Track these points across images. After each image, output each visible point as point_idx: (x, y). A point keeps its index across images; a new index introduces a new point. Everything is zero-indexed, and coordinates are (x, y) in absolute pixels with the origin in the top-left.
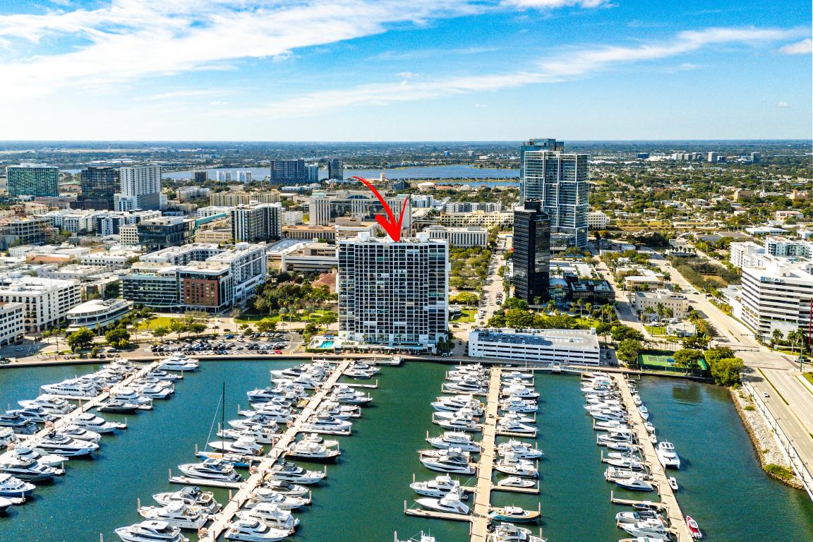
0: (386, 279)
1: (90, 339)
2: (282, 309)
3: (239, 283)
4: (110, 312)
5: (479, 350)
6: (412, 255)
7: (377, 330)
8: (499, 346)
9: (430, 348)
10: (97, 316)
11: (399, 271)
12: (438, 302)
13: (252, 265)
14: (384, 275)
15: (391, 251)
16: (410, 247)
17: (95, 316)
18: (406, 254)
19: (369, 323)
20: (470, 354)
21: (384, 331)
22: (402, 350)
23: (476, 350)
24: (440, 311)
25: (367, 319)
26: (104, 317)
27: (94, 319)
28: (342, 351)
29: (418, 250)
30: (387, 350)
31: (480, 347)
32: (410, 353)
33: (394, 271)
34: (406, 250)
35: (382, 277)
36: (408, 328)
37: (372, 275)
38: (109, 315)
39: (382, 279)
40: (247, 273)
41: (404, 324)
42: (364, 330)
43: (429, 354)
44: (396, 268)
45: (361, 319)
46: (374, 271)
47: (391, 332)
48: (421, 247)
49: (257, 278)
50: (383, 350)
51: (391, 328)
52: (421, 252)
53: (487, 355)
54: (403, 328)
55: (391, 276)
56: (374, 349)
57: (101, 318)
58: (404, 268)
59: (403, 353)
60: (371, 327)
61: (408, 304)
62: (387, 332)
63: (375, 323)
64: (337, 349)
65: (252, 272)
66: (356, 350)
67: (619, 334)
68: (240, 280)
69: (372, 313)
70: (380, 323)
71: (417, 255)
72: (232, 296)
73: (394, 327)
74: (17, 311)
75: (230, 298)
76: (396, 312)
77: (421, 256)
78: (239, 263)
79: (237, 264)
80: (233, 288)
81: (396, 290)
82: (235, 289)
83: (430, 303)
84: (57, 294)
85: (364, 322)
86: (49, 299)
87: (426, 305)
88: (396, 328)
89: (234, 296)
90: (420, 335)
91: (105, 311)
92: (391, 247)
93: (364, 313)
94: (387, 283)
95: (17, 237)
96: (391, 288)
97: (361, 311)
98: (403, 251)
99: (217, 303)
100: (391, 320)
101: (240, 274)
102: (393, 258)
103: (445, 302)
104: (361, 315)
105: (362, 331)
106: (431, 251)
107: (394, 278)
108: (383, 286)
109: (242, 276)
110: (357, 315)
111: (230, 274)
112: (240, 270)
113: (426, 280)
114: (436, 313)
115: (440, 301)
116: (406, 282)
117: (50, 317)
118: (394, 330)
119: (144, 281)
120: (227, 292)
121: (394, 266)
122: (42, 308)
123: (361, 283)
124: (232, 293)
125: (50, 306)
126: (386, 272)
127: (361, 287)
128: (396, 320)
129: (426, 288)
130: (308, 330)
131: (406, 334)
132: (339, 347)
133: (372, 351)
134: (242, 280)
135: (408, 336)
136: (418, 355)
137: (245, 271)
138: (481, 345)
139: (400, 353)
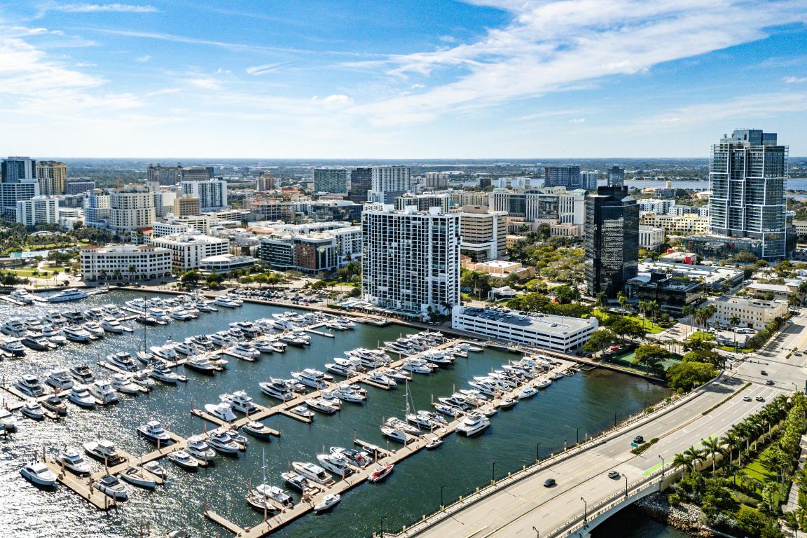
0: (396, 248)
3: (349, 253)
4: (232, 264)
5: (462, 323)
6: (416, 227)
7: (388, 296)
9: (423, 317)
10: (220, 265)
11: (406, 241)
12: (440, 274)
14: (394, 244)
15: (399, 222)
16: (415, 219)
17: (219, 265)
18: (411, 225)
19: (381, 288)
20: (453, 327)
21: (393, 296)
23: (458, 322)
24: (442, 283)
25: (380, 285)
26: (226, 267)
27: (218, 267)
28: (353, 309)
29: (421, 222)
31: (461, 320)
32: (404, 318)
33: (402, 240)
34: (412, 222)
36: (413, 297)
37: (384, 244)
38: (232, 266)
41: (410, 292)
42: (378, 294)
43: (419, 322)
44: (403, 238)
45: (376, 284)
46: (386, 240)
47: (399, 299)
48: (423, 219)
51: (399, 295)
52: (423, 223)
54: (409, 296)
55: (399, 245)
57: (224, 267)
58: (410, 238)
59: (394, 316)
60: (384, 292)
61: (412, 273)
62: (396, 298)
63: (386, 289)
64: (351, 308)
68: (351, 252)
69: (384, 279)
70: (391, 290)
71: (419, 227)
72: (336, 264)
73: (401, 294)
74: (165, 255)
75: (332, 265)
76: (403, 280)
77: (423, 228)
78: (350, 237)
79: (347, 238)
80: (338, 257)
81: (403, 260)
82: (340, 258)
83: (434, 275)
84: (204, 247)
85: (378, 287)
86: (196, 249)
87: (427, 276)
88: (403, 295)
89: (338, 264)
90: (422, 305)
91: (227, 262)
92: (399, 218)
93: (378, 279)
94: (396, 252)
95: (263, 216)
96: (399, 256)
97: (376, 277)
98: (409, 222)
99: (315, 267)
100: (399, 287)
101: (351, 246)
102: (401, 228)
103: (446, 275)
104: (376, 280)
105: (376, 295)
106: (434, 224)
107: (401, 247)
108: (393, 255)
109: (353, 248)
110: (373, 280)
111: (334, 244)
112: (351, 243)
113: (427, 252)
114: (439, 285)
115: (442, 274)
116: (411, 252)
117: (197, 264)
118: (401, 298)
119: (273, 245)
120: (329, 259)
121: (401, 236)
122: (189, 256)
123: (376, 250)
124: (336, 261)
125: (197, 255)
126: (396, 241)
127: (376, 254)
128: (403, 288)
129: (427, 259)
130: (353, 292)
131: (411, 302)
132: (352, 306)
133: (375, 313)
134: (353, 252)
135: (413, 304)
136: (410, 321)
137: (360, 245)
138: (462, 318)
139: (397, 318)
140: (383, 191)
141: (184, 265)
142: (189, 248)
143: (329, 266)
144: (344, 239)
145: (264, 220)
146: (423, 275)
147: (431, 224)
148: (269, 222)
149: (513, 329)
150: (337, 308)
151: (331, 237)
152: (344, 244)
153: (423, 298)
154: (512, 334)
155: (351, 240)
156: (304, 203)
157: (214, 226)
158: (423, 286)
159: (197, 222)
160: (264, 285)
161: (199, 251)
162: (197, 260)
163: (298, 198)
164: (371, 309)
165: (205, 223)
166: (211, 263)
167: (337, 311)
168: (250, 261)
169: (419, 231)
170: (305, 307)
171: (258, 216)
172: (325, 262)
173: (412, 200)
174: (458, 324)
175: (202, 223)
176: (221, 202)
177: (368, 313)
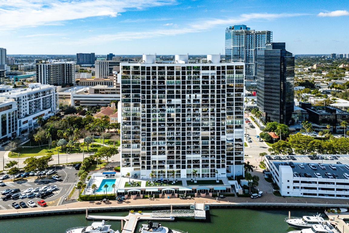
0: (177, 106)
2: (61, 141)
3: (27, 116)
6: (207, 77)
7: (167, 166)
8: (320, 183)
9: (233, 187)
11: (193, 95)
12: (235, 130)
13: (42, 100)
14: (175, 101)
15: (183, 73)
16: (206, 68)
18: (201, 77)
19: (156, 158)
21: (175, 165)
22: (201, 191)
23: (291, 188)
24: (237, 140)
25: (155, 153)
28: (126, 196)
29: (215, 72)
30: (183, 192)
31: (296, 185)
32: (211, 194)
33: (187, 96)
34: (202, 72)
35: (172, 103)
36: (203, 161)
37: (161, 101)
39: (173, 106)
40: (36, 107)
41: (199, 157)
42: (152, 166)
43: (233, 196)
44: (189, 92)
45: (149, 153)
46: (164, 97)
47: (184, 167)
49: (46, 112)
50: (177, 191)
51: (184, 162)
52: (218, 73)
54: (198, 161)
55: (184, 101)
56: (166, 192)
58: (198, 92)
59: (202, 194)
60: (160, 162)
61: (202, 133)
62: (178, 167)
63: (164, 157)
64: (119, 194)
65: (42, 106)
66: (144, 194)
68: (28, 113)
69: (161, 145)
71: (213, 77)
72: (16, 129)
73: (187, 161)
75: (13, 130)
76: (189, 143)
77: (218, 78)
78: (27, 98)
79: (25, 99)
80: (18, 121)
82: (20, 122)
85: (152, 156)
89: (18, 128)
90: (217, 170)
94: (178, 110)
96: (183, 115)
97: (149, 144)
98: (197, 72)
100: (183, 152)
101: (28, 108)
102: (187, 80)
104: (148, 149)
105: (148, 168)
107: (186, 104)
108: (173, 115)
109: (30, 109)
111: (14, 108)
112: (28, 105)
113: (223, 105)
114: (234, 142)
115: (237, 130)
116: (201, 109)
118: (187, 165)
120: (9, 125)
121: (186, 90)
124: (16, 125)
126: (178, 97)
128: (190, 153)
130: (86, 164)
131: (201, 169)
132: (123, 191)
133: (163, 195)
134: (30, 113)
135: (203, 171)
136: (222, 198)
137: (35, 106)
138: (298, 182)
139: (199, 196)
143: (9, 132)
144: (22, 101)
146: (218, 134)
150: (97, 198)
151: (11, 100)
152: (22, 105)
153: (218, 162)
155: (27, 102)
158: (218, 148)
164: (153, 189)
169: (213, 82)
170: (40, 210)
172: (5, 129)
177: (156, 197)
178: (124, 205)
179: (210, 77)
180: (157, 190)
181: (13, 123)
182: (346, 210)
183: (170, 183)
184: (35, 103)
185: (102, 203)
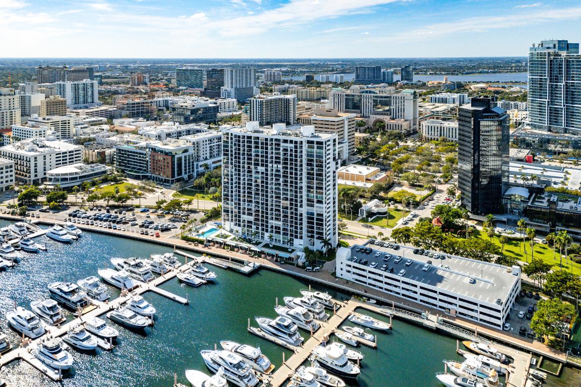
0: (262, 173)
1: (36, 197)
2: (212, 189)
3: (206, 159)
4: (81, 175)
5: (349, 272)
6: (287, 150)
7: (254, 227)
8: (370, 272)
9: (298, 257)
10: (68, 177)
11: (275, 166)
12: (316, 204)
14: (261, 169)
15: (267, 144)
16: (285, 141)
17: (66, 177)
18: (281, 148)
19: (245, 217)
20: (338, 274)
21: (260, 228)
22: (269, 255)
24: (318, 215)
25: (244, 214)
26: (76, 178)
27: (66, 179)
28: (212, 244)
29: (293, 145)
30: (253, 251)
31: (349, 269)
32: (275, 258)
33: (270, 165)
34: (282, 144)
35: (258, 170)
36: (284, 229)
37: (249, 168)
38: (80, 177)
39: (258, 173)
41: (280, 224)
42: (242, 224)
43: (293, 264)
44: (272, 162)
45: (239, 212)
46: (251, 164)
47: (267, 231)
48: (296, 142)
50: (250, 250)
51: (267, 226)
52: (296, 147)
53: (357, 280)
54: (279, 228)
55: (267, 170)
56: (242, 248)
57: (72, 179)
58: (279, 163)
59: (268, 257)
60: (249, 222)
61: (283, 203)
62: (263, 230)
63: (252, 218)
64: (209, 241)
66: (226, 245)
67: (554, 283)
68: (208, 157)
69: (249, 207)
70: (257, 220)
72: (193, 171)
73: (269, 226)
74: (7, 167)
75: (189, 172)
76: (272, 210)
77: (296, 152)
78: (208, 142)
79: (205, 143)
80: (195, 164)
81: (272, 186)
82: (197, 165)
83: (308, 205)
84: (54, 156)
85: (242, 216)
86: (45, 159)
87: (301, 206)
88: (272, 227)
89: (195, 170)
90: (295, 240)
91: (76, 173)
92: (266, 139)
93: (241, 207)
94: (262, 178)
95: (128, 112)
96: (267, 183)
97: (239, 204)
98: (279, 145)
99: (170, 176)
100: (267, 218)
101: (208, 152)
102: (269, 151)
103: (324, 205)
104: (239, 208)
105: (239, 225)
106: (309, 147)
107: (269, 173)
108: (259, 181)
109: (211, 153)
110: (235, 208)
111: (191, 152)
112: (208, 149)
113: (301, 179)
114: (315, 217)
115: (318, 205)
116: (281, 179)
117: (45, 174)
118: (269, 229)
119: (128, 151)
120: (185, 167)
121: (269, 160)
122: (36, 166)
123: (239, 175)
124: (193, 168)
125: (45, 164)
126: (262, 165)
127: (239, 179)
128: (272, 219)
129: (301, 188)
130: (212, 212)
131: (281, 236)
132: (210, 239)
133: (239, 250)
134: (211, 157)
135: (283, 238)
136: (282, 264)
137: (217, 150)
138: (350, 266)
139: (265, 258)
140: (234, 86)
141: (30, 177)
142: (36, 158)
143: (186, 173)
144: (201, 145)
145: (128, 116)
146: (296, 205)
147: (305, 146)
148: (132, 120)
149: (421, 288)
150: (193, 241)
151: (188, 144)
152: (201, 149)
153: (296, 232)
154: (421, 294)
155: (208, 146)
156: (166, 99)
157: (78, 125)
158: (296, 219)
159: (60, 122)
160: (112, 202)
161: (48, 160)
162: (45, 170)
163: (161, 95)
164: (233, 243)
165: (69, 123)
166: (58, 175)
167: (192, 246)
168: (103, 169)
169: (291, 155)
170: (154, 239)
171: (124, 113)
172: (181, 170)
173: (264, 101)
174: (344, 272)
175: (66, 123)
176: (93, 99)
177: (231, 250)
178: (206, 250)
179: (289, 150)
180: (234, 245)
181: (189, 166)
182: (375, 302)
183: (249, 241)
184: (217, 147)
185: (193, 245)
